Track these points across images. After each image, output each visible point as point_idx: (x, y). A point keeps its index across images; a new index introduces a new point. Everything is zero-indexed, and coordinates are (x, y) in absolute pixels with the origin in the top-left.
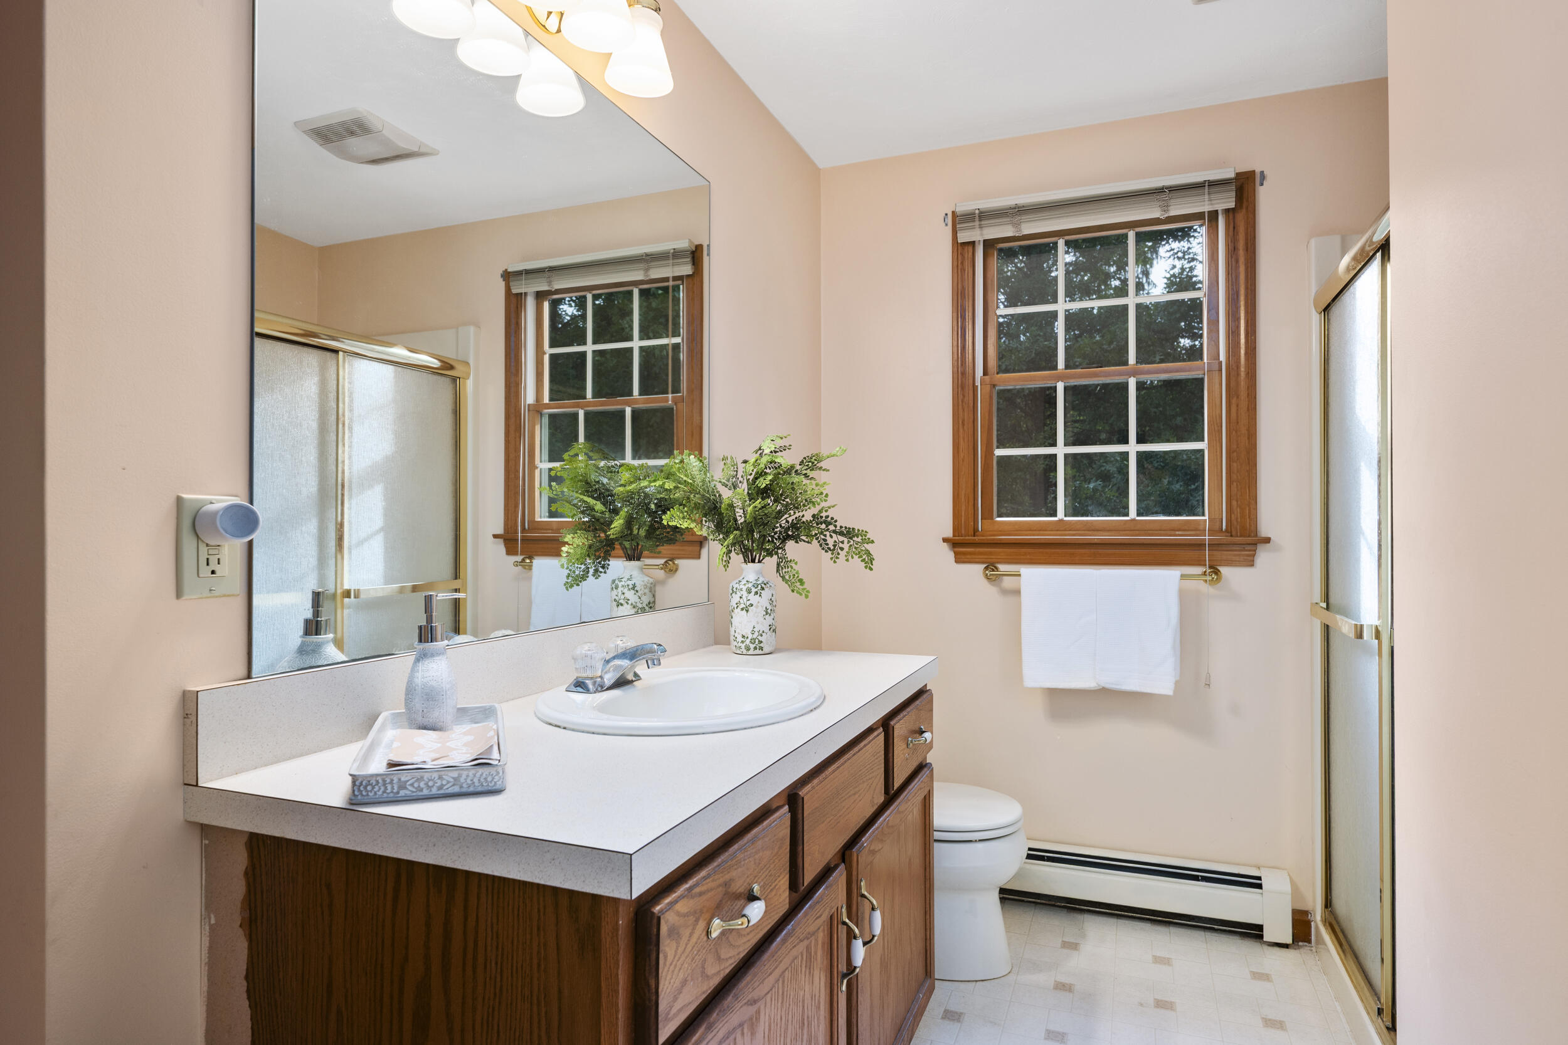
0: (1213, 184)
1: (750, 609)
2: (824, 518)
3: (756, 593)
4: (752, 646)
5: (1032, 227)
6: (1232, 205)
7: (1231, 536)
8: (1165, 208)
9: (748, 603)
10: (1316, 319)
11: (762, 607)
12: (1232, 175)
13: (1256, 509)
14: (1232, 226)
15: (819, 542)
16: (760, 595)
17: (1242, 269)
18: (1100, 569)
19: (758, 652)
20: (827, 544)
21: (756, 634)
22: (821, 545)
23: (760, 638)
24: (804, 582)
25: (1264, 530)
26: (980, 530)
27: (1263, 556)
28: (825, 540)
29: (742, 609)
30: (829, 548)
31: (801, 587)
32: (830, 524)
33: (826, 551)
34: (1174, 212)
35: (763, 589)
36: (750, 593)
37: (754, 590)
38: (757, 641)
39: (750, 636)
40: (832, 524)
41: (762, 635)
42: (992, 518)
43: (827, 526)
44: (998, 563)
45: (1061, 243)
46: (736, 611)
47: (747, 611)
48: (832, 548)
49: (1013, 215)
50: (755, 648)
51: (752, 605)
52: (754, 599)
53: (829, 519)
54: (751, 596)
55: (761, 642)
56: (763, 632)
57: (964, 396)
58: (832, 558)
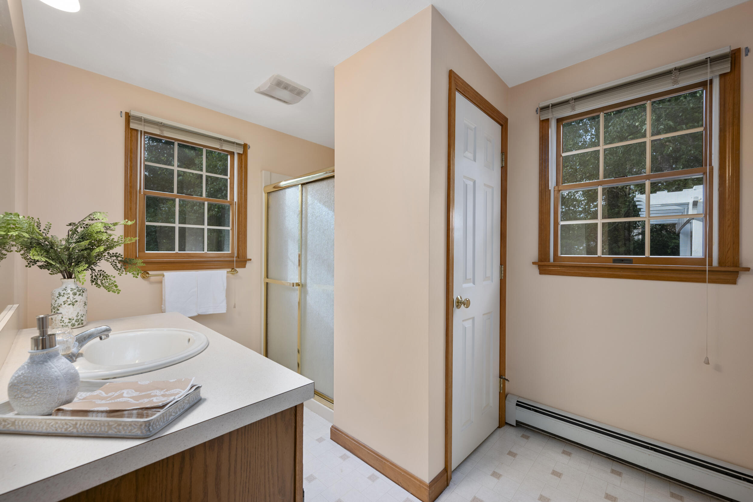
0: (238, 144)
1: (75, 304)
2: (115, 254)
3: (80, 295)
4: (76, 323)
5: (168, 134)
6: (242, 153)
7: (239, 258)
8: (221, 146)
9: (74, 300)
10: (264, 196)
11: (83, 301)
12: (243, 144)
13: (246, 250)
14: (240, 159)
15: (113, 266)
16: (82, 296)
17: (243, 174)
18: (197, 271)
19: (80, 326)
20: (117, 267)
21: (80, 316)
22: (114, 267)
23: (82, 318)
24: (118, 286)
25: (248, 257)
26: (138, 256)
27: (248, 264)
28: (116, 265)
29: (69, 304)
30: (119, 269)
31: (116, 289)
32: (118, 257)
33: (117, 270)
34: (224, 148)
35: (83, 292)
36: (75, 295)
37: (78, 293)
38: (80, 320)
39: (75, 318)
40: (119, 257)
41: (83, 317)
42: (145, 252)
43: (117, 258)
44: (148, 271)
45: (176, 144)
46: (63, 306)
47: (73, 305)
48: (120, 268)
49: (161, 126)
50: (79, 324)
51: (77, 301)
52: (77, 298)
53: (118, 254)
54: (76, 297)
55: (82, 320)
56: (84, 315)
57: (131, 197)
58: (119, 274)
